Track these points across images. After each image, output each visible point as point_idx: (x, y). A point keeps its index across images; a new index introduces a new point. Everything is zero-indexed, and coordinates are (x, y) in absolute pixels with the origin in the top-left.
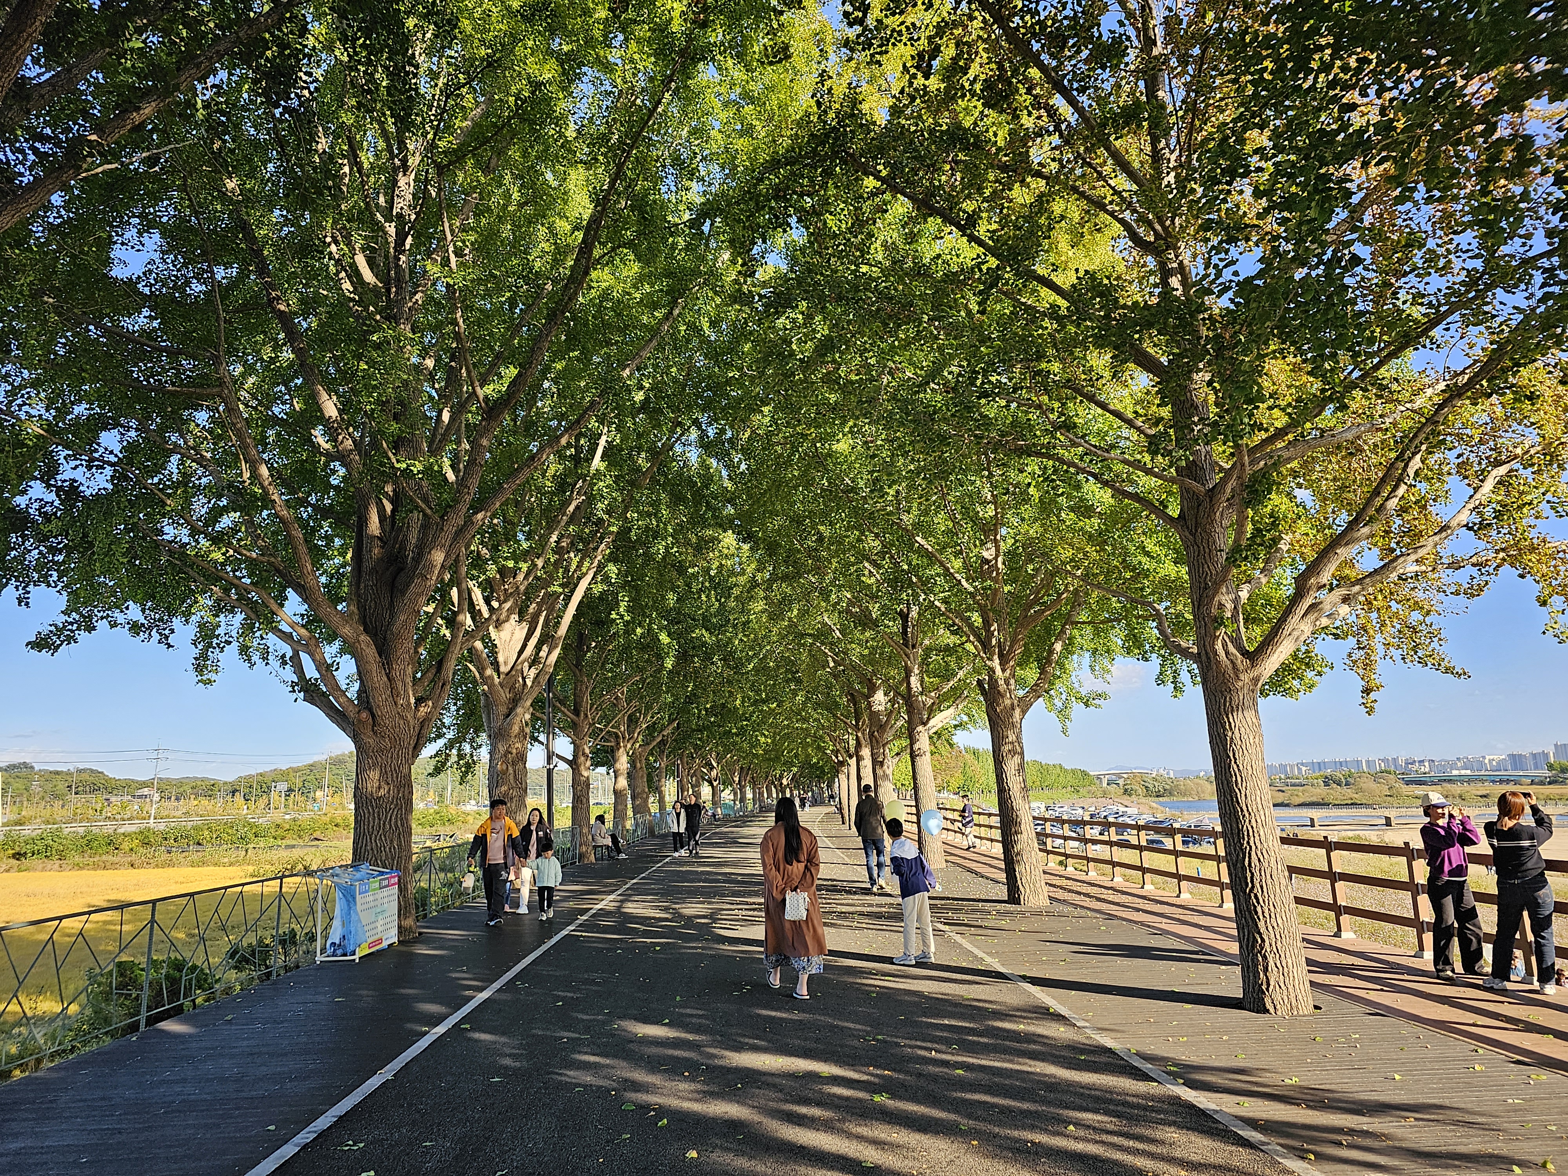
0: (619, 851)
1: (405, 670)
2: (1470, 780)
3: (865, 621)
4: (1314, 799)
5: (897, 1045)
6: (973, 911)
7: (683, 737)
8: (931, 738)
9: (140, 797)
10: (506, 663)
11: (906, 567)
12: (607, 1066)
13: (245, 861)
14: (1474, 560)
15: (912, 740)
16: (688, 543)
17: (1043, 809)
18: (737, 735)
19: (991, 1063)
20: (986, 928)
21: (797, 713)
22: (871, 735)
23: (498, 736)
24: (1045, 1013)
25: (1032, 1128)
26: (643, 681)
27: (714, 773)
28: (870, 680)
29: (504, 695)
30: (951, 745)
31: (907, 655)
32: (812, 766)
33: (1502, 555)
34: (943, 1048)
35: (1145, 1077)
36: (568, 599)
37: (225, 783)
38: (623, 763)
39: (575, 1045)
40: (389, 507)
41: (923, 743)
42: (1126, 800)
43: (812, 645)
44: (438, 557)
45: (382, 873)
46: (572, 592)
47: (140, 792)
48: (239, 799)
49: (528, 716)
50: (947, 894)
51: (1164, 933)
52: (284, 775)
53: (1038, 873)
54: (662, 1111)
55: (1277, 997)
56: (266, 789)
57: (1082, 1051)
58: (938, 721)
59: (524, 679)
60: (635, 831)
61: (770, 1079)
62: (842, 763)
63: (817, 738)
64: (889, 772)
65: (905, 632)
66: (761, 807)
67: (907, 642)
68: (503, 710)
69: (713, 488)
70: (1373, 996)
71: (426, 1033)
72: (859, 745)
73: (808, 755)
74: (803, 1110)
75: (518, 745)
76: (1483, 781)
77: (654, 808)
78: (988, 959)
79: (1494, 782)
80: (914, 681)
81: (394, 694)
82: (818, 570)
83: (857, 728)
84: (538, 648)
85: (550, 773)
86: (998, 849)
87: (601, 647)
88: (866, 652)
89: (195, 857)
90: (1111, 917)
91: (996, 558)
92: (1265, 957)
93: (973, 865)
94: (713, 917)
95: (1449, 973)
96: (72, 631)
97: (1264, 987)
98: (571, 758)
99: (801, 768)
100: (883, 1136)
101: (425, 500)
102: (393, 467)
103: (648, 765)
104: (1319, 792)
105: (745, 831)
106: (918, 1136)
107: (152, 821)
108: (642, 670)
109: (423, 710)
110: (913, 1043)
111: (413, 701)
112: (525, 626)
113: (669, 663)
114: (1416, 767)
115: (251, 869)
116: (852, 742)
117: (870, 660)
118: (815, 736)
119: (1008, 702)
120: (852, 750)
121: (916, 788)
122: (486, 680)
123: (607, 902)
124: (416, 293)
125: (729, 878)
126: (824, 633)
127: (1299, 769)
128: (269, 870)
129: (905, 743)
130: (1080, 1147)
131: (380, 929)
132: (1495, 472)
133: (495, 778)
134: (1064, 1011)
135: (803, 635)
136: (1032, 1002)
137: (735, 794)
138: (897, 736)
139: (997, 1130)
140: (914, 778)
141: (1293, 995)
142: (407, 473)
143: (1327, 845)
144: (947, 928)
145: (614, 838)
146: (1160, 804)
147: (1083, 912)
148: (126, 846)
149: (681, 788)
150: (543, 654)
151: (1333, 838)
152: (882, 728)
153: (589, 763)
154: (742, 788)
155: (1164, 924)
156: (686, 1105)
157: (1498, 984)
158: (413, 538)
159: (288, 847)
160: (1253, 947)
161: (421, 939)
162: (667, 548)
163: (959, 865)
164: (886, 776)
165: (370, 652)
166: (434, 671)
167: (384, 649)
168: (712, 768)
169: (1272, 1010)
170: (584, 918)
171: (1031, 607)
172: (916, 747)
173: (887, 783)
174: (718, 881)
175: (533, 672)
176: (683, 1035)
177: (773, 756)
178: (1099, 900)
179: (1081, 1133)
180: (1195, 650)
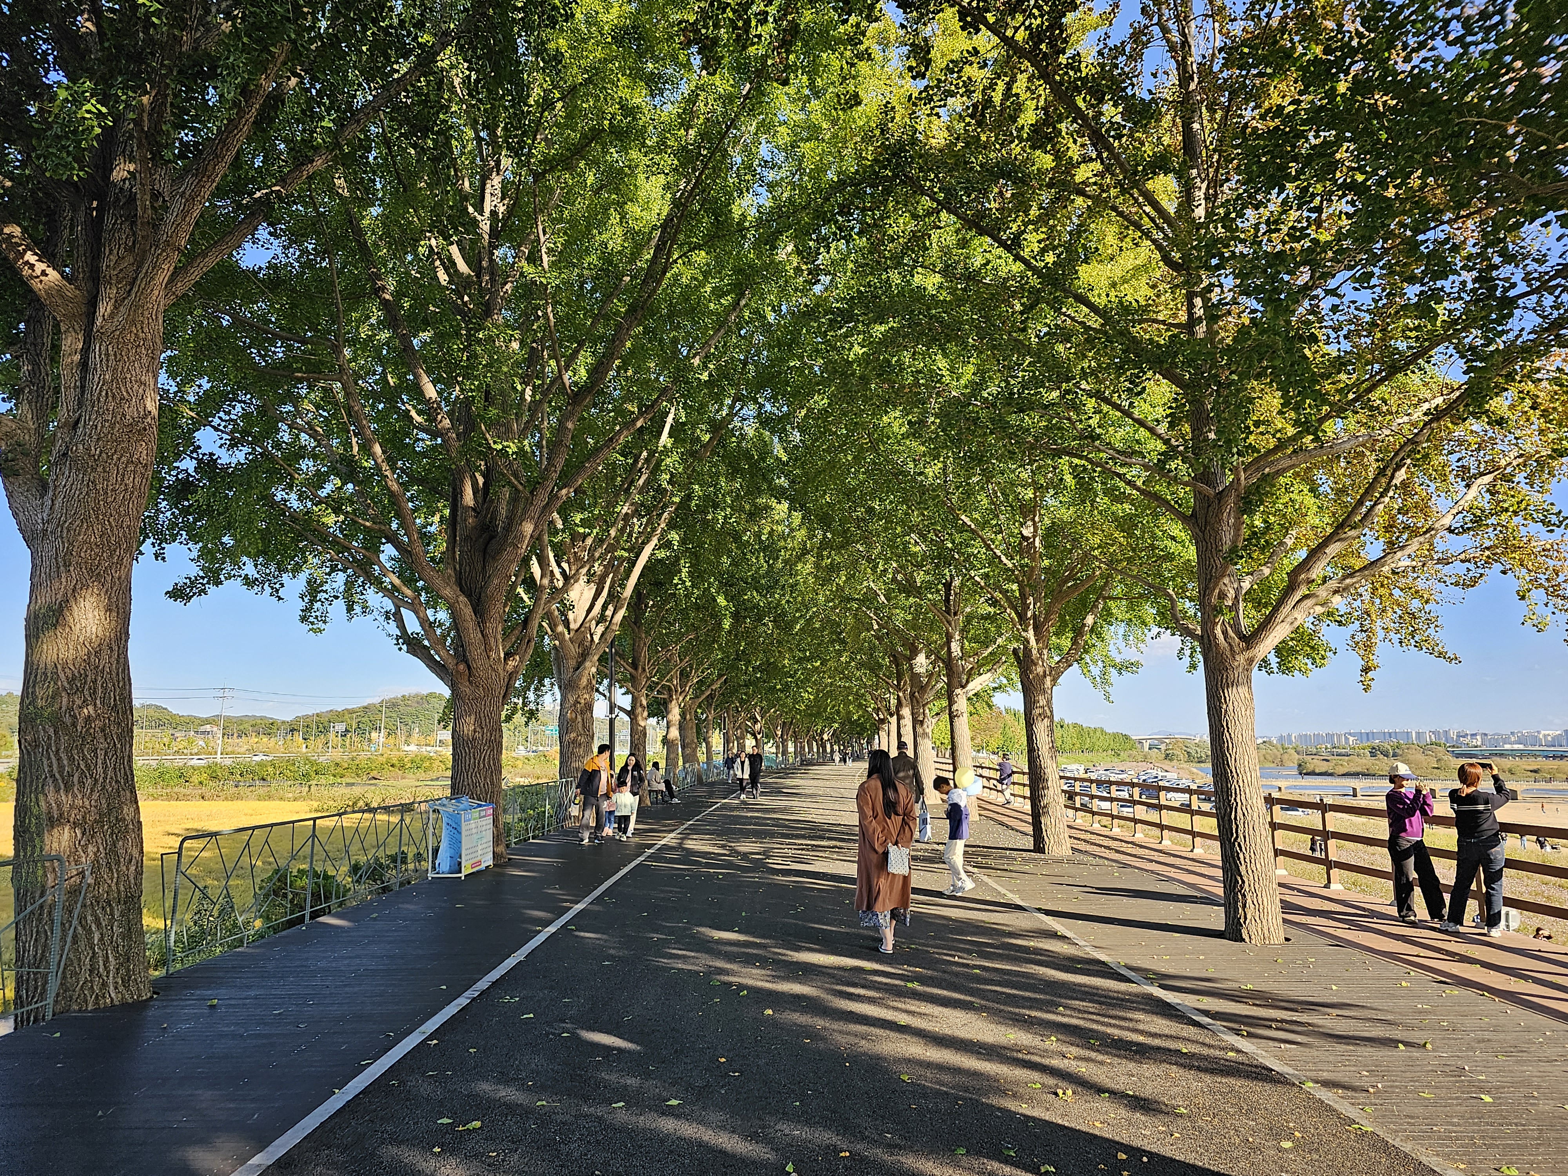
0: (672, 795)
1: (495, 628)
2: (1522, 754)
3: (909, 588)
4: (1359, 769)
5: (928, 952)
6: (1001, 857)
7: (730, 691)
8: (969, 699)
9: (203, 733)
10: (575, 621)
11: (950, 545)
12: (693, 957)
13: (309, 796)
14: (1462, 556)
15: (951, 702)
16: (742, 509)
17: (1082, 771)
18: (781, 691)
19: (1004, 967)
20: (1011, 871)
21: (839, 671)
22: (912, 695)
23: (567, 687)
24: (1054, 935)
25: (1030, 1008)
26: (697, 638)
27: (758, 727)
28: (913, 644)
29: (574, 650)
30: (990, 707)
31: (949, 623)
32: (851, 723)
33: (1487, 553)
34: (965, 956)
35: (1129, 980)
36: (633, 564)
37: (283, 722)
38: (675, 714)
39: (665, 943)
40: (481, 480)
41: (961, 704)
42: (1167, 765)
43: (857, 609)
44: (528, 528)
45: (480, 806)
46: (637, 556)
47: (202, 729)
48: (299, 738)
49: (594, 670)
50: (978, 843)
51: (1170, 879)
52: (339, 716)
53: (1062, 826)
54: (741, 987)
55: (1253, 928)
56: (325, 731)
57: (1079, 962)
58: (976, 685)
59: (591, 635)
60: (685, 778)
61: (824, 970)
62: (882, 721)
63: (858, 696)
64: (928, 730)
65: (947, 600)
66: (802, 761)
67: (949, 609)
68: (572, 663)
69: (770, 461)
70: (1339, 933)
71: (540, 931)
72: (899, 705)
73: (849, 712)
74: (852, 990)
75: (587, 696)
76: (1535, 756)
77: (702, 758)
78: (1010, 895)
79: (1547, 757)
80: (955, 647)
81: (487, 649)
82: (866, 539)
83: (898, 688)
84: (604, 607)
85: (612, 722)
86: (1027, 807)
87: (659, 607)
88: (909, 617)
89: (262, 791)
90: (1126, 865)
91: (1034, 537)
92: (1244, 896)
93: (1005, 820)
94: (766, 854)
95: (1412, 918)
96: (203, 585)
97: (1242, 921)
98: (629, 709)
99: (842, 724)
100: (913, 1008)
101: (517, 477)
102: (490, 448)
103: (697, 717)
104: (1365, 762)
105: (788, 782)
106: (940, 1009)
107: (219, 756)
108: (696, 629)
109: (511, 663)
110: (940, 951)
111: (502, 655)
112: (593, 587)
113: (727, 624)
114: (1467, 740)
115: (315, 804)
116: (893, 702)
117: (913, 625)
118: (857, 694)
119: (1040, 670)
120: (893, 709)
121: (953, 749)
122: (556, 636)
123: (669, 839)
124: (506, 283)
125: (777, 822)
126: (869, 598)
127: (1347, 739)
128: (334, 806)
129: (945, 703)
130: (1065, 1020)
131: (480, 852)
132: (1479, 481)
133: (565, 726)
134: (1068, 934)
135: (850, 599)
136: (1043, 927)
137: (777, 747)
138: (938, 697)
139: (1002, 1007)
140: (953, 737)
141: (1266, 928)
142: (503, 453)
143: (1323, 808)
144: (976, 870)
145: (667, 783)
146: (1201, 769)
147: (1101, 861)
148: (195, 779)
149: (727, 741)
150: (609, 613)
151: (1328, 801)
152: (923, 689)
153: (646, 714)
154: (784, 742)
155: (1172, 873)
156: (760, 984)
157: (1452, 927)
158: (503, 511)
159: (348, 785)
160: (1235, 887)
161: (511, 863)
162: (725, 517)
163: (992, 819)
164: (925, 735)
165: (467, 611)
166: (520, 629)
167: (480, 609)
168: (756, 721)
169: (1247, 940)
170: (651, 851)
171: (1066, 582)
172: (955, 707)
173: (926, 741)
174: (767, 825)
175: (601, 629)
176: (751, 939)
177: (815, 712)
178: (1117, 851)
179: (1069, 1012)
180: (1199, 632)
